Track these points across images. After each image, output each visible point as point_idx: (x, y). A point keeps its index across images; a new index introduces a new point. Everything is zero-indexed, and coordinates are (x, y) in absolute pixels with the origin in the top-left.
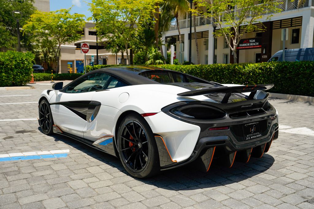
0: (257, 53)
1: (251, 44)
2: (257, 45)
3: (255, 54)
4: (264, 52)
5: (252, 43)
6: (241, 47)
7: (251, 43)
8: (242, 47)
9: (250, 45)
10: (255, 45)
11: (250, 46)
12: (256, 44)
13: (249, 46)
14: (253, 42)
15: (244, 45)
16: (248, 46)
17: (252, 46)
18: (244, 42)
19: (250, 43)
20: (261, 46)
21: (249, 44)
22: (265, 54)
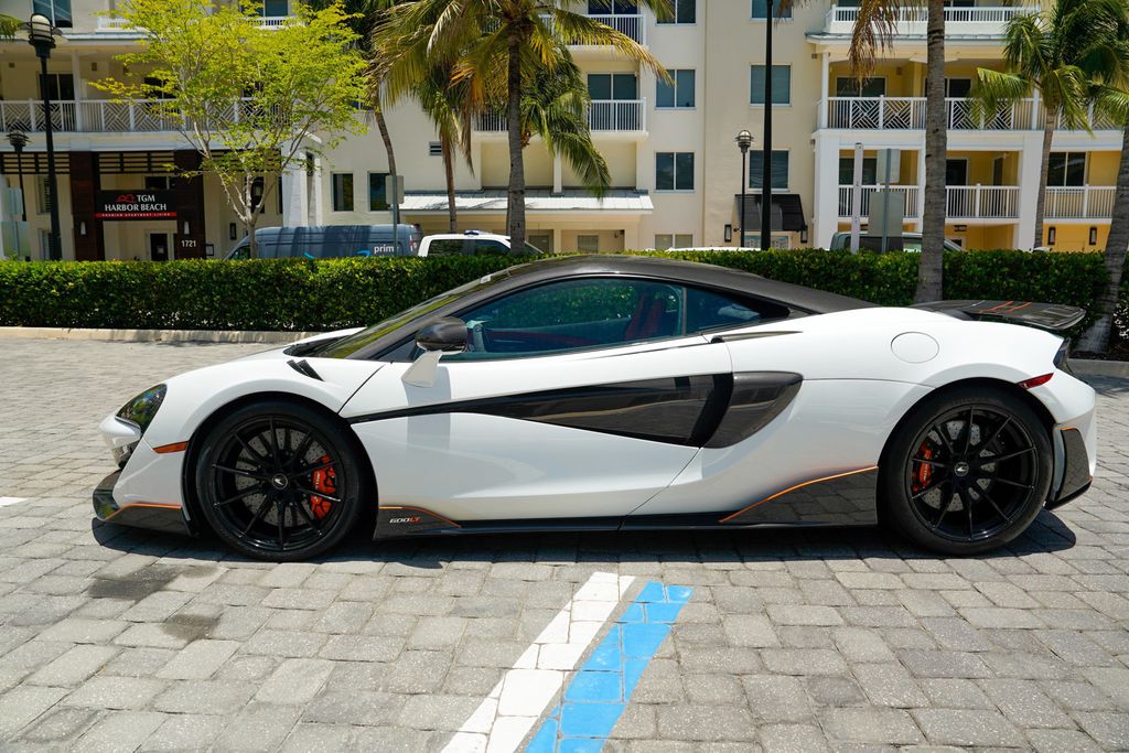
0: (154, 232)
1: (143, 207)
2: (163, 211)
3: (146, 235)
4: (187, 231)
5: (145, 203)
6: (109, 212)
7: (142, 202)
8: (113, 212)
9: (139, 208)
10: (156, 211)
11: (140, 211)
12: (158, 207)
13: (136, 212)
14: (150, 203)
15: (118, 209)
16: (133, 212)
17: (145, 212)
18: (119, 200)
19: (140, 204)
20: (174, 214)
21: (136, 207)
22: (190, 237)
